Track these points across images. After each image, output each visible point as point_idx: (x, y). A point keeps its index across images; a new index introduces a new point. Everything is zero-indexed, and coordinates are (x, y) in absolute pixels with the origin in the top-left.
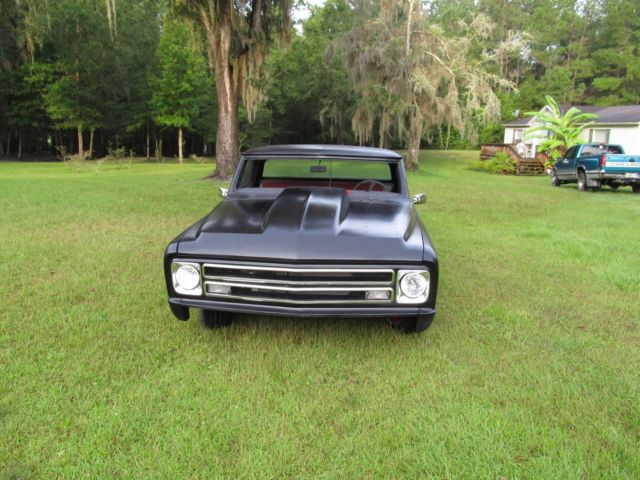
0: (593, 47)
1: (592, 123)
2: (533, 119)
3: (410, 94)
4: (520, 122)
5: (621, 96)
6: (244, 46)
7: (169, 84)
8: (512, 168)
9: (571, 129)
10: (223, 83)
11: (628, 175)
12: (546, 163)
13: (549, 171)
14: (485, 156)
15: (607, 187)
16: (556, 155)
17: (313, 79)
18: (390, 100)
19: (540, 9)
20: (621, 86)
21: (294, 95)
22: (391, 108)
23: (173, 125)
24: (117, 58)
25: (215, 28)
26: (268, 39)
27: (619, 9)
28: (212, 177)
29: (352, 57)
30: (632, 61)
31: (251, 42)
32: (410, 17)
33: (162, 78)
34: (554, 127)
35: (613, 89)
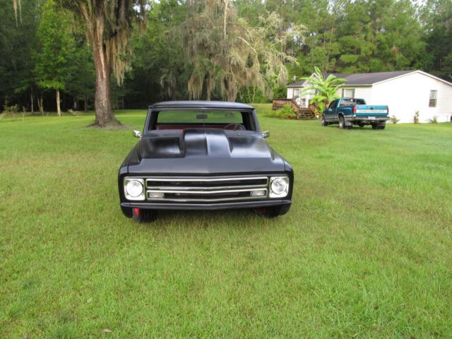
0: (340, 35)
1: (344, 84)
2: (306, 82)
3: (228, 66)
4: (296, 84)
5: (358, 67)
6: (114, 32)
7: (49, 58)
8: (294, 115)
9: (330, 89)
10: (99, 58)
11: (370, 118)
12: (316, 111)
13: (318, 116)
14: (276, 107)
15: (357, 126)
16: (322, 106)
17: (154, 55)
18: (214, 70)
19: (304, 9)
20: (358, 61)
21: (141, 65)
22: (216, 75)
23: (52, 88)
24: (5, 37)
25: (92, 18)
26: (130, 26)
27: (355, 10)
28: (93, 125)
29: (186, 39)
30: (364, 44)
31: (118, 28)
32: (226, 13)
33: (43, 53)
34: (320, 87)
35: (353, 62)
